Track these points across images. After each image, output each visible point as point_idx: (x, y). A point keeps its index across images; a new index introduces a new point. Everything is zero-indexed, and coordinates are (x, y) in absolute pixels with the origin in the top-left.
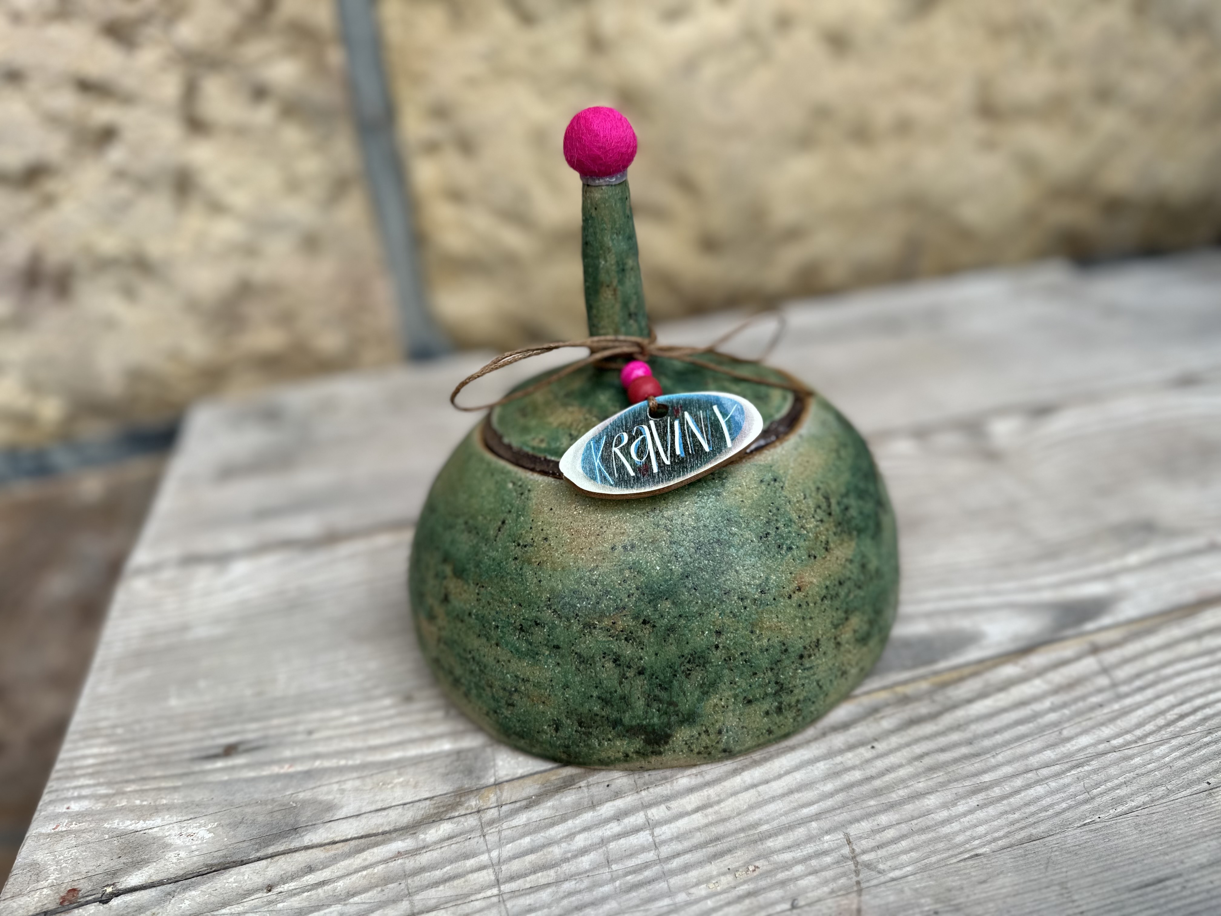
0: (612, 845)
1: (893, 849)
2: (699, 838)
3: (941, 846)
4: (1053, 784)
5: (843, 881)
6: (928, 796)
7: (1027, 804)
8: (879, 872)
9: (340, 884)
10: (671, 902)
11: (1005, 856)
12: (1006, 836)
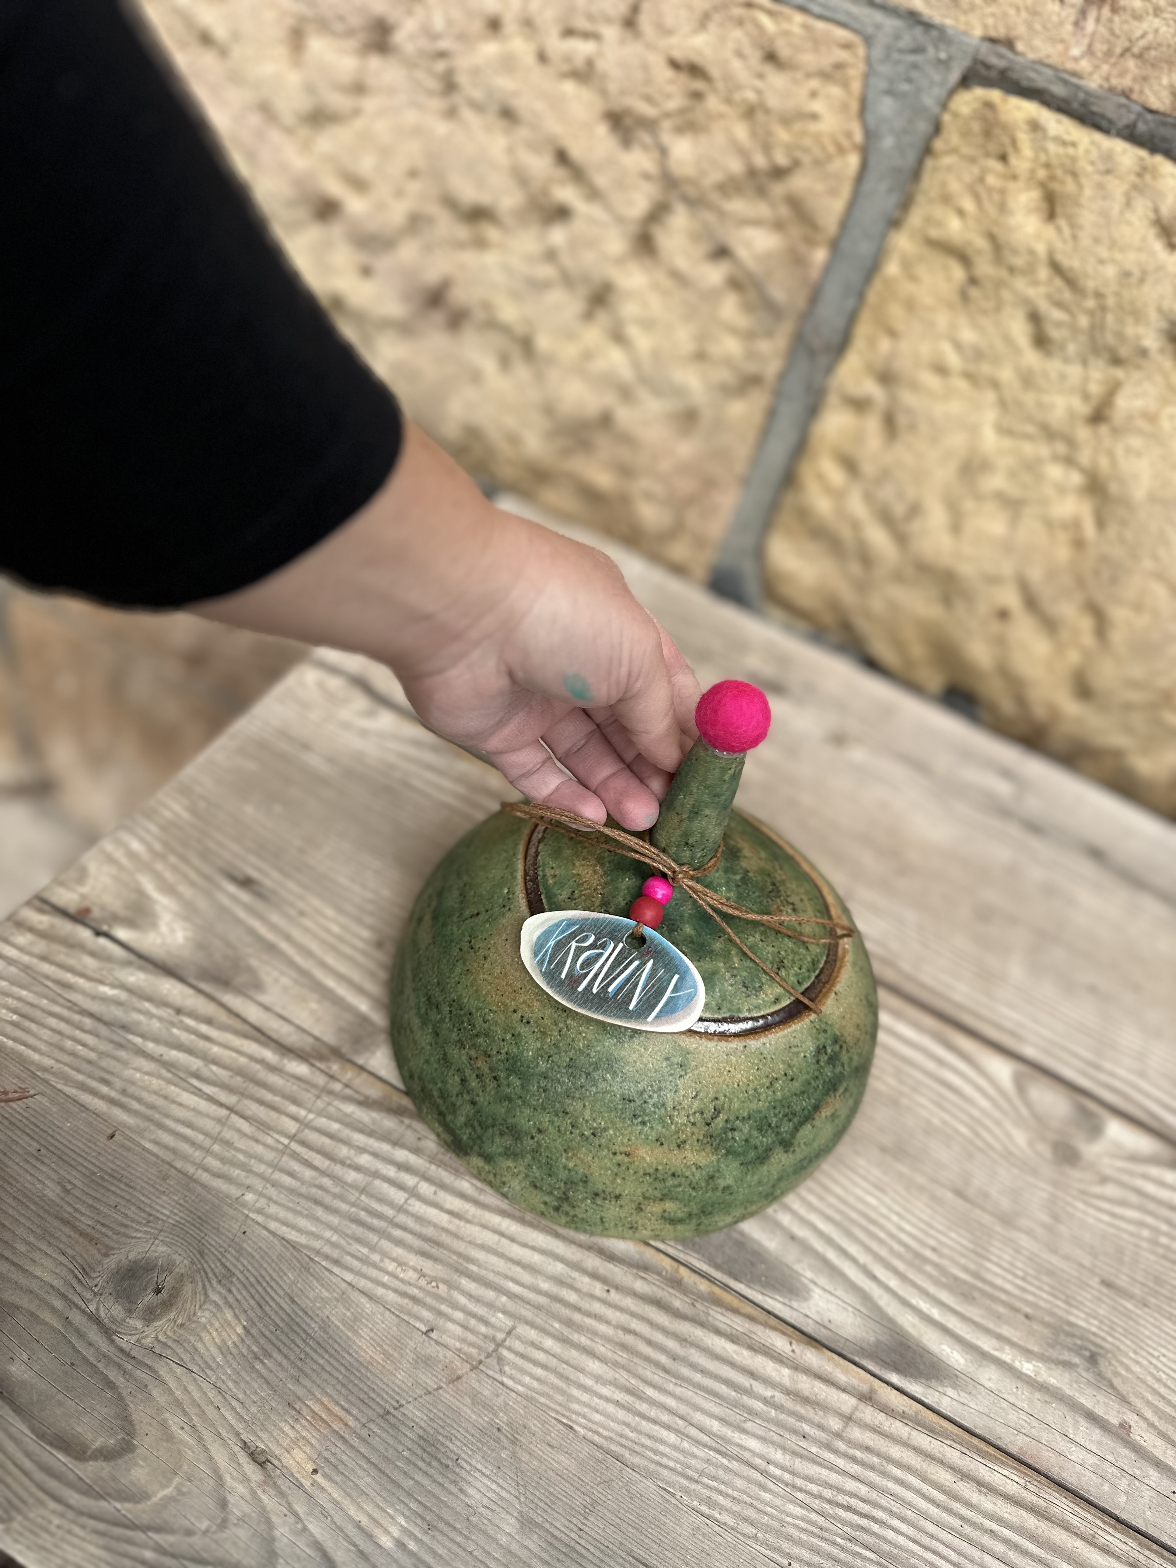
0: (377, 1182)
1: (529, 1366)
3: (559, 1398)
4: (686, 1445)
5: (474, 1351)
6: (596, 1360)
8: (501, 1370)
10: (366, 1253)
11: (587, 1448)
12: (605, 1438)
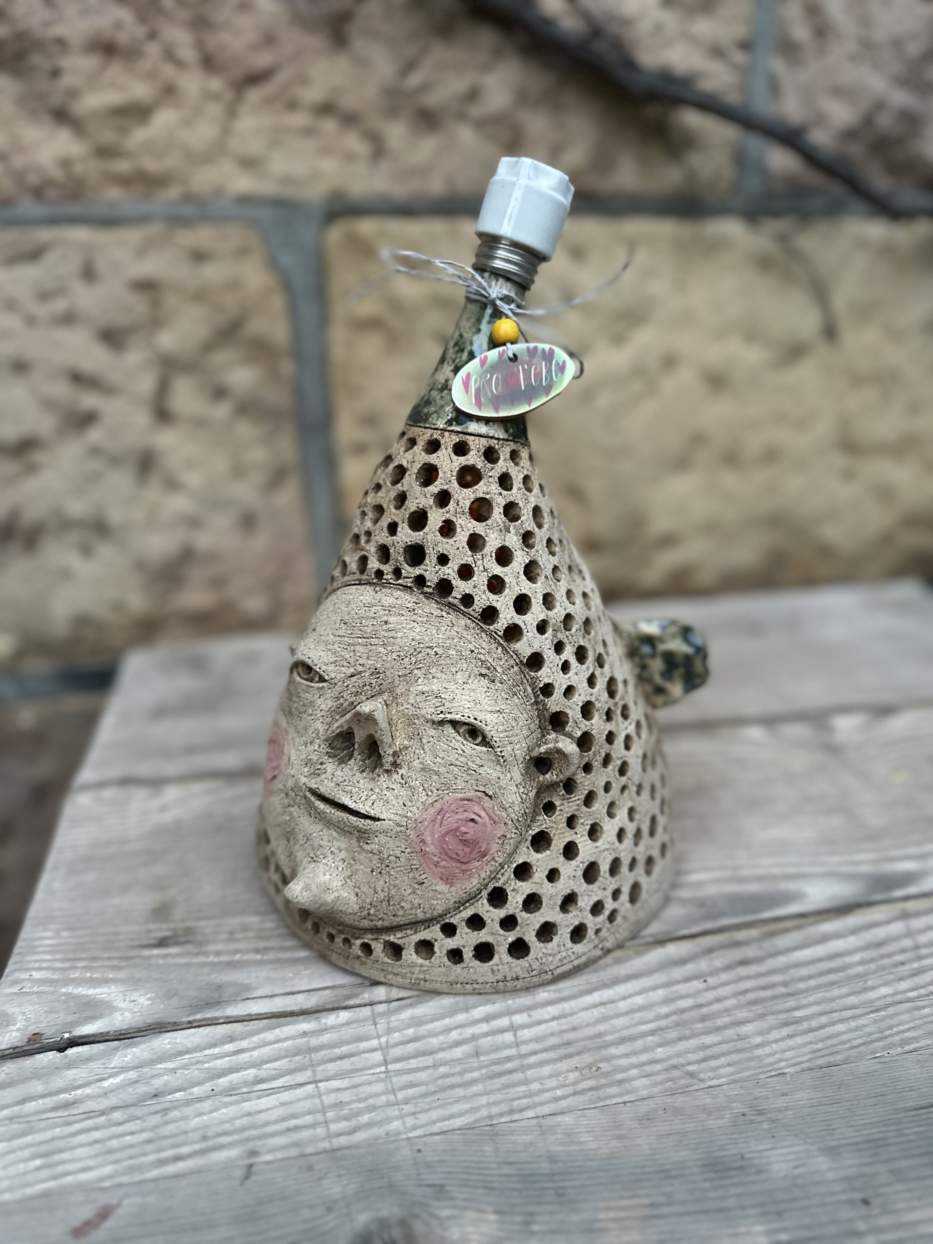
0: (482, 1041)
1: (713, 1063)
2: (554, 1040)
4: (853, 1024)
5: (670, 1085)
6: (747, 1024)
7: (829, 1038)
9: (255, 1053)
10: (526, 1089)
11: (806, 1077)
12: (808, 1061)
